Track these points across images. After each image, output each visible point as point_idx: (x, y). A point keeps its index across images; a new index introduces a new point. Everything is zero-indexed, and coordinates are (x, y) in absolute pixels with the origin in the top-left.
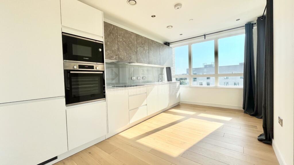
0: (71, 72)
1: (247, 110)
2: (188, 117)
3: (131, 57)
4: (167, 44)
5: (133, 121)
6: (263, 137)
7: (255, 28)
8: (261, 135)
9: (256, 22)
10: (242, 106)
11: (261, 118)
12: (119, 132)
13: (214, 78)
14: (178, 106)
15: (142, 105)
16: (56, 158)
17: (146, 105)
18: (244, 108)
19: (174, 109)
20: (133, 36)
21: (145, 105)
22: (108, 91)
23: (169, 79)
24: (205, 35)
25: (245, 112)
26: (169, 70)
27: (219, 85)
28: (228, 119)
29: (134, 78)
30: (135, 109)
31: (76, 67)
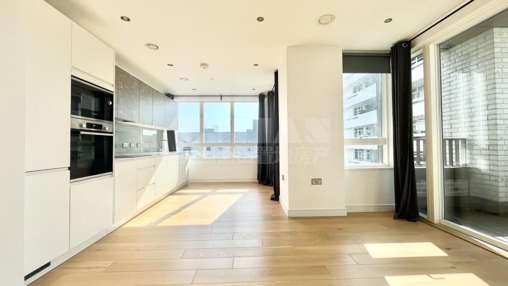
0: (82, 133)
1: (260, 181)
2: (205, 195)
3: (132, 113)
4: (170, 96)
5: (141, 206)
6: (274, 196)
7: (266, 99)
8: (272, 196)
9: (266, 94)
10: (256, 177)
11: (272, 185)
12: (122, 224)
13: (229, 147)
14: (185, 186)
15: (150, 184)
16: (48, 265)
17: (154, 183)
18: (258, 179)
19: (183, 189)
20: (135, 83)
21: (152, 184)
22: (117, 163)
23: (172, 147)
24: (221, 96)
25: (259, 183)
26: (171, 134)
27: (234, 156)
28: (245, 190)
29: (126, 145)
30: (142, 189)
31: (84, 126)
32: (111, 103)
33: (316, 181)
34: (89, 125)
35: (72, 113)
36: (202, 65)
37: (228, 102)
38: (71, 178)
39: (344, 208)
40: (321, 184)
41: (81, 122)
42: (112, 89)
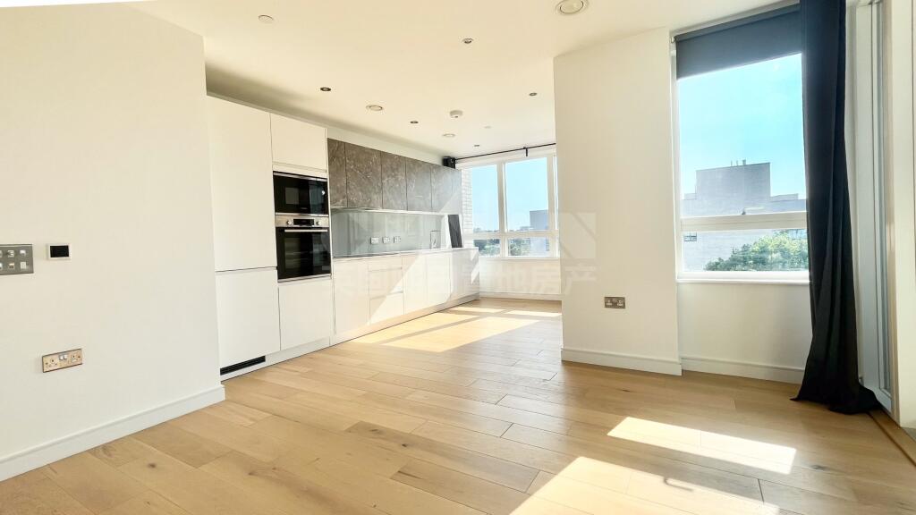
0: (286, 231)
3: (370, 197)
4: (449, 162)
5: (377, 320)
12: (351, 338)
15: (393, 291)
16: (262, 359)
17: (402, 292)
20: (374, 157)
21: (398, 292)
22: (335, 264)
23: (456, 241)
24: (526, 149)
26: (454, 220)
29: (375, 240)
30: (378, 297)
31: (291, 223)
32: (323, 193)
33: (615, 303)
34: (296, 222)
35: (276, 211)
36: (452, 113)
37: (543, 156)
38: (279, 278)
39: (677, 360)
40: (624, 307)
41: (288, 219)
42: (326, 175)
